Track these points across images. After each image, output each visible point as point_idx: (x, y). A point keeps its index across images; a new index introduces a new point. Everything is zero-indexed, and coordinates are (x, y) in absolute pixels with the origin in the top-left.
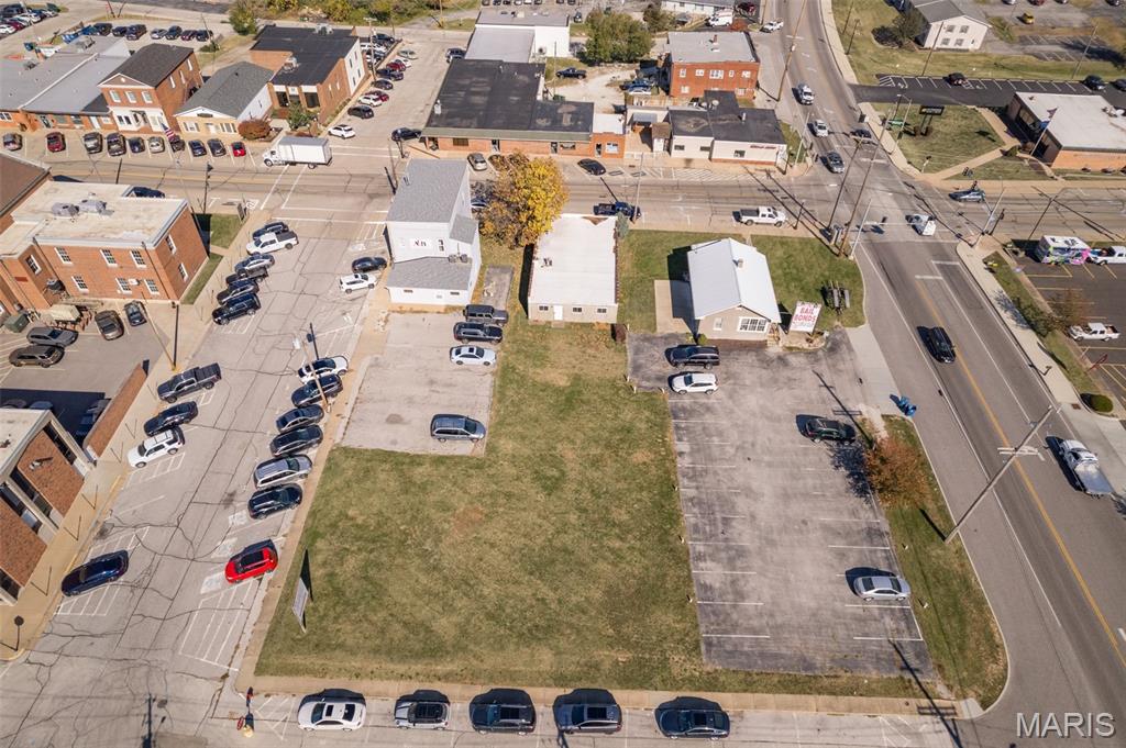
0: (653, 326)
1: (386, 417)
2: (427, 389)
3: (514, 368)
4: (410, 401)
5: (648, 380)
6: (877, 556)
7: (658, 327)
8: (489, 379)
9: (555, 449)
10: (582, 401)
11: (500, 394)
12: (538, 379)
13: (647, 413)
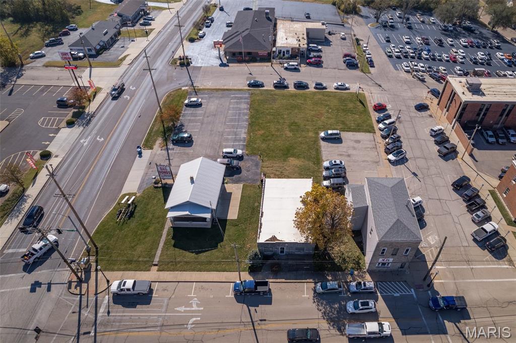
0: (244, 188)
1: (361, 143)
2: (349, 153)
3: (314, 164)
4: (354, 148)
5: (252, 160)
7: (242, 187)
8: (324, 158)
9: (293, 134)
10: (282, 151)
11: (318, 151)
12: (303, 160)
13: (256, 146)
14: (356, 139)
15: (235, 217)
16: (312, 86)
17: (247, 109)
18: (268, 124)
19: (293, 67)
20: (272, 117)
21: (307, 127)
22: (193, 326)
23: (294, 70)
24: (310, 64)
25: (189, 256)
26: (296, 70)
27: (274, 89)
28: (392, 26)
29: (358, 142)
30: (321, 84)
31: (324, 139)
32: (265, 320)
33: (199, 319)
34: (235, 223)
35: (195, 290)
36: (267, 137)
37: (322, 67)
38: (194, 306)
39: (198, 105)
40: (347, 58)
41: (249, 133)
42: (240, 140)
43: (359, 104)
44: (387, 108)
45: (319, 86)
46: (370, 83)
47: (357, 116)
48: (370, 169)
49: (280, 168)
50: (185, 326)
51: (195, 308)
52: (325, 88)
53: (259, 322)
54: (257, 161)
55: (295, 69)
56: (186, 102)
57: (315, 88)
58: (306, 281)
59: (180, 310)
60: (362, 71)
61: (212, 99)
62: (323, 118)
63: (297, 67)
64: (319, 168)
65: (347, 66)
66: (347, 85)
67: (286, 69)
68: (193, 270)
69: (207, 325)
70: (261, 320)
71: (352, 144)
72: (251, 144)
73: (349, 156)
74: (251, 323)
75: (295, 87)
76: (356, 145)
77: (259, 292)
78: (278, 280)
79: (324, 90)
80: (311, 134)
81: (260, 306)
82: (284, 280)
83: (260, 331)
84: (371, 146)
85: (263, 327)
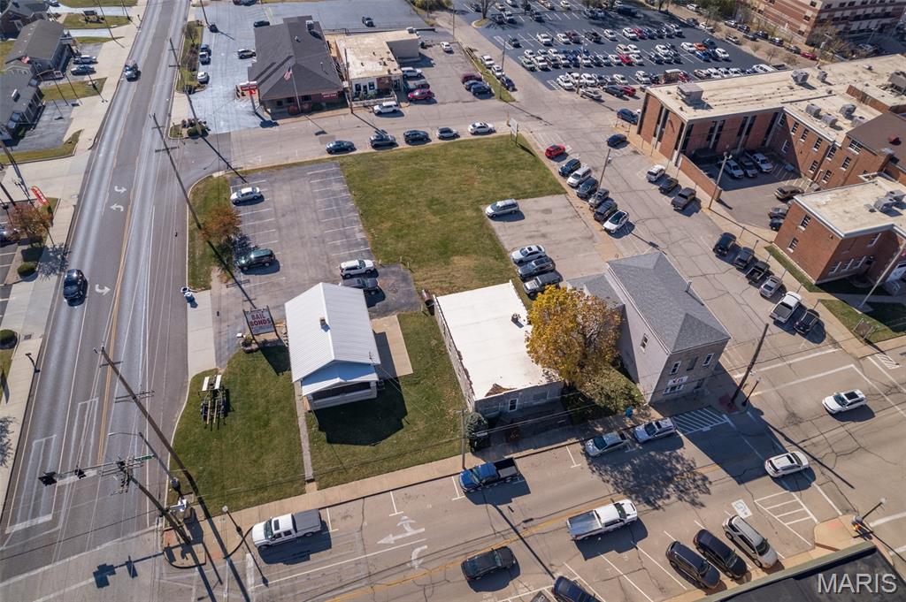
0: (401, 320)
1: (553, 212)
2: (543, 231)
3: (496, 259)
4: (547, 223)
5: (394, 272)
6: (245, 212)
7: (397, 319)
8: (507, 247)
9: (440, 218)
10: (436, 248)
11: (492, 236)
12: (475, 256)
13: (389, 249)
14: (543, 208)
15: (410, 371)
16: (434, 135)
17: (344, 191)
18: (393, 210)
19: (390, 110)
20: (393, 197)
21: (458, 203)
22: (421, 561)
23: (392, 115)
24: (415, 101)
25: (363, 451)
26: (396, 113)
27: (374, 150)
28: (512, 22)
29: (547, 211)
30: (449, 131)
31: (493, 217)
32: (532, 520)
33: (426, 547)
34: (413, 380)
35: (397, 503)
36: (400, 230)
37: (436, 102)
38: (408, 528)
39: (256, 199)
40: (471, 82)
41: (367, 229)
42: (358, 245)
43: (523, 152)
44: (567, 151)
45: (447, 134)
46: (523, 117)
47: (529, 172)
48: (586, 251)
49: (446, 277)
50: (408, 565)
51: (410, 532)
52: (456, 136)
53: (524, 525)
54: (402, 273)
55: (394, 111)
56: (234, 196)
57: (441, 138)
58: (566, 443)
59: (387, 542)
60: (501, 99)
61: (276, 185)
62: (476, 183)
63: (397, 108)
64: (507, 265)
65: (474, 94)
66: (490, 126)
67: (379, 114)
68: (380, 472)
69: (443, 553)
70: (525, 522)
71: (540, 217)
72: (379, 246)
73: (544, 236)
74: (512, 530)
75: (407, 142)
76: (547, 217)
77: (505, 479)
78: (524, 453)
79: (457, 140)
80: (469, 213)
81: (513, 499)
82: (532, 451)
83: (529, 539)
84: (571, 215)
85: (534, 531)
